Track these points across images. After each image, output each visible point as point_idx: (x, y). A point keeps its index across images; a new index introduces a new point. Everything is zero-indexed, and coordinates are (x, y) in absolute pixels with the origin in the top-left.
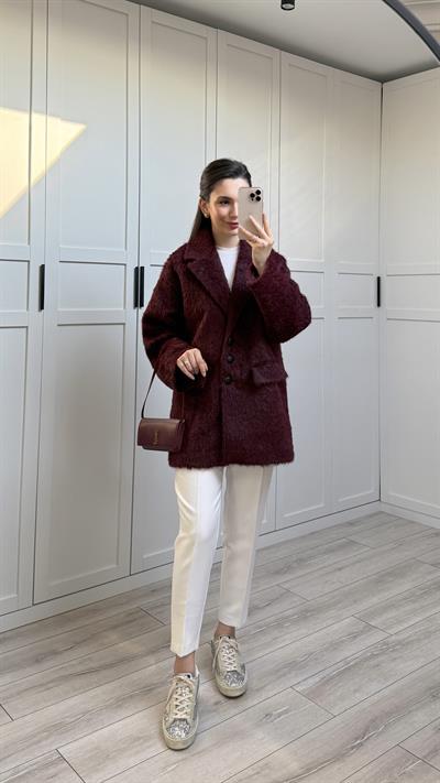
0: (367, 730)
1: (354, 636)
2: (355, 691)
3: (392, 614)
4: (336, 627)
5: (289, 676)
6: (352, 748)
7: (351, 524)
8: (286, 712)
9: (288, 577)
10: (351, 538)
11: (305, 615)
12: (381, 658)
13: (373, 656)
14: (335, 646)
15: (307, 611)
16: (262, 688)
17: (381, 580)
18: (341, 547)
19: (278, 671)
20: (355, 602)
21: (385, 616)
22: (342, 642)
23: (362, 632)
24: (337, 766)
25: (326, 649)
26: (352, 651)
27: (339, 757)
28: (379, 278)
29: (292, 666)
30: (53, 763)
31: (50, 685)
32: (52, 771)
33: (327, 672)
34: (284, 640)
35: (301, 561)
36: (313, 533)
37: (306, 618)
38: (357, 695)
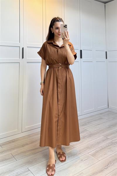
0: (108, 164)
1: (104, 141)
2: (105, 154)
3: (113, 135)
4: (98, 138)
5: (87, 150)
6: (105, 169)
7: (101, 114)
8: (87, 159)
9: (86, 126)
10: (102, 117)
11: (91, 135)
12: (111, 146)
13: (109, 146)
14: (99, 143)
15: (91, 134)
16: (80, 153)
17: (110, 127)
18: (99, 119)
19: (84, 149)
20: (103, 132)
21: (111, 136)
22: (100, 142)
23: (105, 140)
24: (101, 173)
25: (96, 144)
26: (103, 144)
27: (102, 171)
28: (106, 52)
29: (88, 148)
30: (27, 171)
31: (26, 152)
32: (27, 173)
33: (97, 149)
34: (85, 142)
35: (89, 122)
36: (91, 116)
37: (91, 136)
38: (105, 155)
